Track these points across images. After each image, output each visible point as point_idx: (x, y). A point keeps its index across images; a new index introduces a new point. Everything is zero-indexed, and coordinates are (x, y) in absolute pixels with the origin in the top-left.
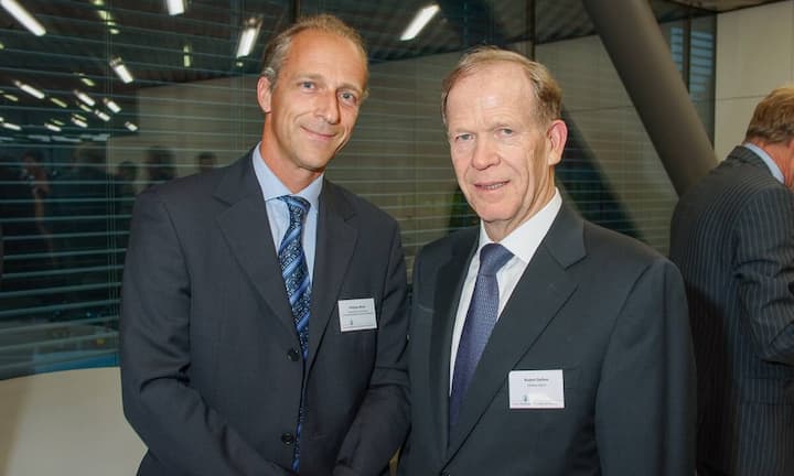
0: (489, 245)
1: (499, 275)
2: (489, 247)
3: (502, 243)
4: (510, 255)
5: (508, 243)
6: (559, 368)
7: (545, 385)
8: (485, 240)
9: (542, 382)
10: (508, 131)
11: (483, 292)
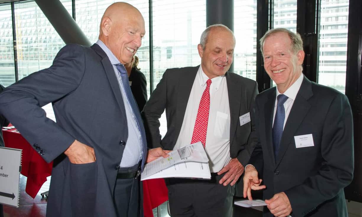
0: (280, 95)
1: (284, 104)
2: (280, 96)
3: (285, 94)
4: (287, 98)
5: (286, 94)
6: (311, 133)
7: (307, 139)
8: (278, 93)
9: (306, 139)
10: (283, 55)
11: (279, 114)
